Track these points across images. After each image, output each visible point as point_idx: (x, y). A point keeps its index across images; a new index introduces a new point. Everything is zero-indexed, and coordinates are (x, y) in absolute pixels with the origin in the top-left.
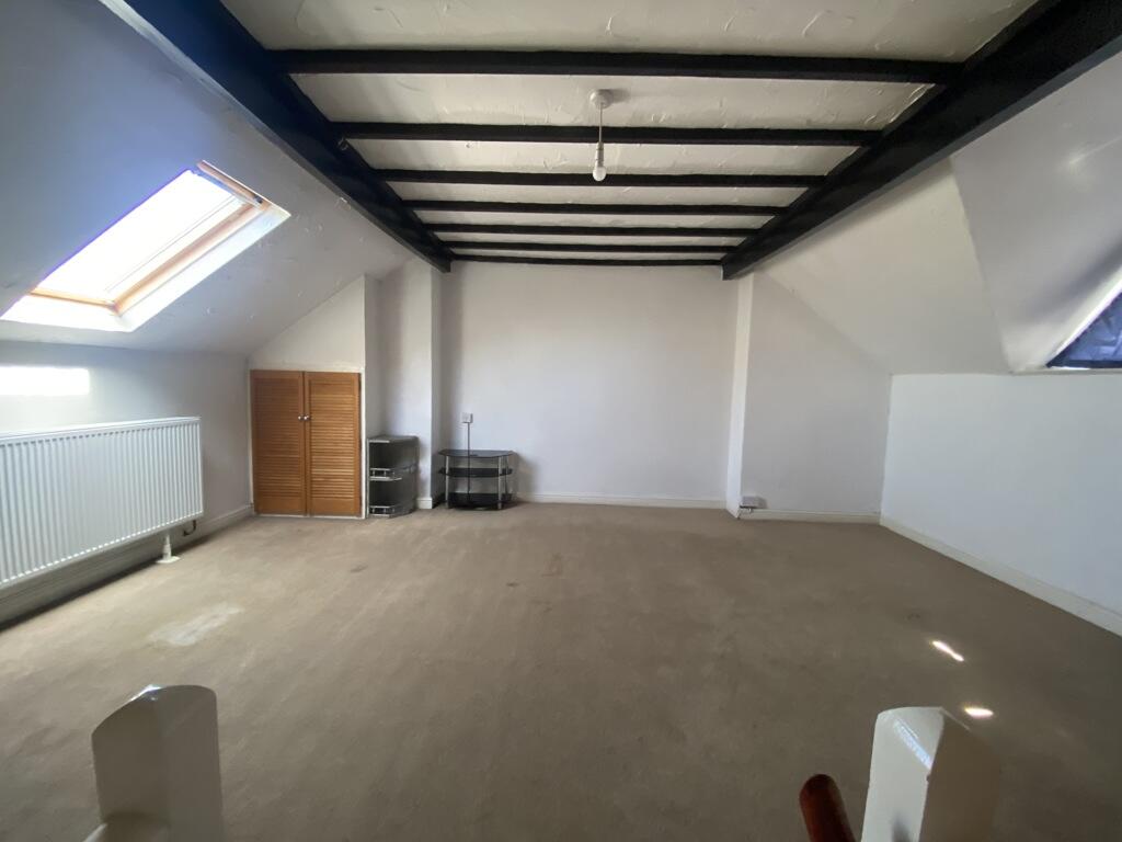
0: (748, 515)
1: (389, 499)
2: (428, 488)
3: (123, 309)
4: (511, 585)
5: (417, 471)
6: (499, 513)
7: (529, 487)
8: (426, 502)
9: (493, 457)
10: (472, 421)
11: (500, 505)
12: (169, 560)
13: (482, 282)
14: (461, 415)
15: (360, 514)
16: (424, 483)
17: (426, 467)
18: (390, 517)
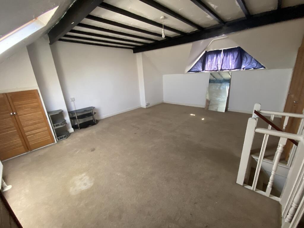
2: (70, 125)
4: (135, 134)
7: (98, 116)
8: (71, 130)
9: (85, 110)
10: (75, 100)
14: (70, 99)
15: (54, 142)
16: (68, 125)
17: (67, 118)
18: (67, 138)
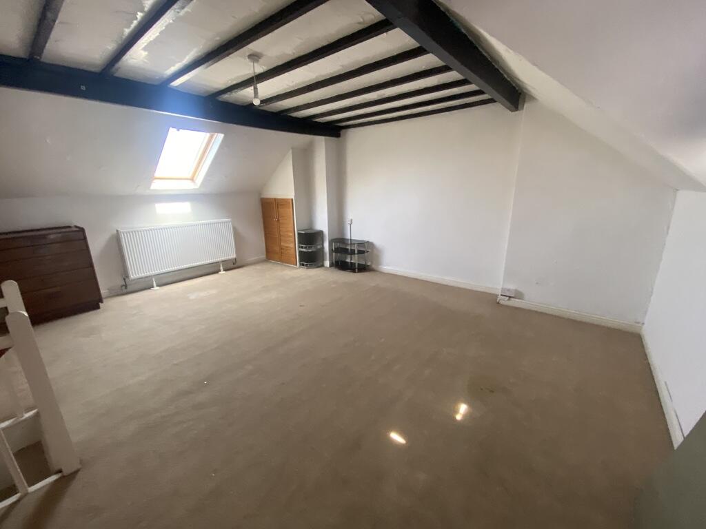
0: (504, 301)
1: (311, 259)
2: (328, 257)
3: (195, 179)
5: (323, 248)
6: (355, 274)
8: (327, 263)
10: (352, 223)
11: (357, 270)
12: (222, 272)
13: (356, 139)
14: (347, 220)
15: (296, 265)
16: (326, 254)
17: (327, 246)
